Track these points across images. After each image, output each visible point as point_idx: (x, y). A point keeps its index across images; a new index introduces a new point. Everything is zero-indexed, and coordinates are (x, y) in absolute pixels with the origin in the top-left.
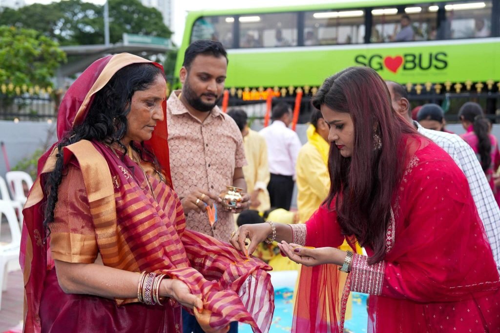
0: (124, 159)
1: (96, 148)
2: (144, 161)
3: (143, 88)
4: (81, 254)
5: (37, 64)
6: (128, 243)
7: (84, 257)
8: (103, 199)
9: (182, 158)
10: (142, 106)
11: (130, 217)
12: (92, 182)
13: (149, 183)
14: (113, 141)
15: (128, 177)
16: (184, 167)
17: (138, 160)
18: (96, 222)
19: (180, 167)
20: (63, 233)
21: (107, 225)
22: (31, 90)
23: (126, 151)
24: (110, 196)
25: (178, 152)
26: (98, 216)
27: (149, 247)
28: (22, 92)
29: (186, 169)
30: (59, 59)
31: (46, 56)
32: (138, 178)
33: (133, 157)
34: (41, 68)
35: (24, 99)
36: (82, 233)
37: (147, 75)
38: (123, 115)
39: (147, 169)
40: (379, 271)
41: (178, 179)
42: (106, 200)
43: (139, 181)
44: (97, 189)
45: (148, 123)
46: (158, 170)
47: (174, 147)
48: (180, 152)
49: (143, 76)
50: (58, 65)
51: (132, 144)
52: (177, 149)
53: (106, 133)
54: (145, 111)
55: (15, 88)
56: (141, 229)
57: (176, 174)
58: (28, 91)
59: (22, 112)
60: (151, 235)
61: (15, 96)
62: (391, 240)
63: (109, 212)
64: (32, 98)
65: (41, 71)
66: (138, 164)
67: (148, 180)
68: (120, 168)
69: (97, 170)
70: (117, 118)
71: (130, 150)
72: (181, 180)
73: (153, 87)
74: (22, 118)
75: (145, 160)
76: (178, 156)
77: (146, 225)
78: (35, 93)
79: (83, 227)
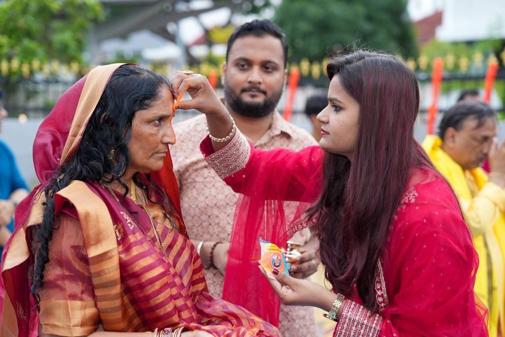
0: (125, 202)
1: (91, 189)
2: (152, 202)
3: (145, 107)
4: (82, 325)
5: (57, 24)
6: (132, 305)
7: (86, 329)
8: (105, 254)
9: (218, 194)
10: (148, 129)
11: (137, 275)
12: (92, 232)
13: (157, 232)
14: (112, 180)
15: (133, 226)
16: (222, 208)
17: (144, 201)
18: (95, 281)
19: (216, 207)
20: (59, 301)
21: (110, 284)
22: (47, 69)
23: (127, 190)
24: (113, 249)
25: (214, 186)
26: (99, 274)
27: (161, 312)
28: (32, 72)
29: (224, 210)
30: (90, 15)
31: (70, 10)
32: (144, 226)
33: (137, 196)
34: (62, 30)
35: (36, 83)
36: (82, 300)
37: (148, 89)
38: (123, 144)
39: (155, 212)
40: (374, 325)
41: (213, 224)
42: (109, 255)
43: (144, 232)
44: (98, 241)
45: (156, 150)
46: (169, 214)
47: (207, 180)
48: (216, 186)
49: (144, 90)
50: (89, 25)
51: (135, 178)
52: (212, 182)
53: (102, 170)
54: (151, 135)
55: (20, 66)
56: (151, 290)
57: (209, 217)
58: (41, 69)
59: (32, 104)
60: (162, 297)
61: (22, 79)
62: (382, 294)
63: (112, 269)
64: (47, 82)
65: (63, 36)
66: (142, 208)
67: (155, 229)
68: (123, 214)
69: (97, 218)
70: (115, 149)
71: (133, 187)
72: (216, 226)
73: (158, 102)
74: (31, 114)
75: (153, 199)
76: (213, 191)
77: (158, 285)
78: (52, 74)
79: (82, 292)
